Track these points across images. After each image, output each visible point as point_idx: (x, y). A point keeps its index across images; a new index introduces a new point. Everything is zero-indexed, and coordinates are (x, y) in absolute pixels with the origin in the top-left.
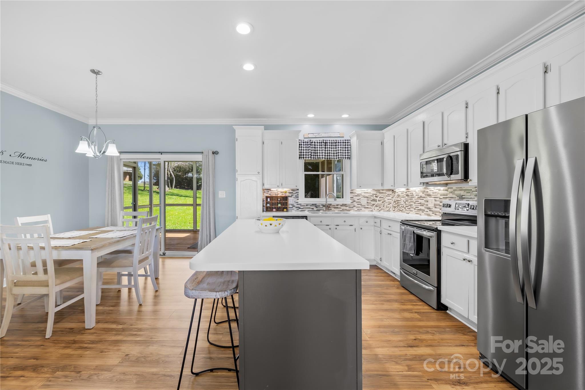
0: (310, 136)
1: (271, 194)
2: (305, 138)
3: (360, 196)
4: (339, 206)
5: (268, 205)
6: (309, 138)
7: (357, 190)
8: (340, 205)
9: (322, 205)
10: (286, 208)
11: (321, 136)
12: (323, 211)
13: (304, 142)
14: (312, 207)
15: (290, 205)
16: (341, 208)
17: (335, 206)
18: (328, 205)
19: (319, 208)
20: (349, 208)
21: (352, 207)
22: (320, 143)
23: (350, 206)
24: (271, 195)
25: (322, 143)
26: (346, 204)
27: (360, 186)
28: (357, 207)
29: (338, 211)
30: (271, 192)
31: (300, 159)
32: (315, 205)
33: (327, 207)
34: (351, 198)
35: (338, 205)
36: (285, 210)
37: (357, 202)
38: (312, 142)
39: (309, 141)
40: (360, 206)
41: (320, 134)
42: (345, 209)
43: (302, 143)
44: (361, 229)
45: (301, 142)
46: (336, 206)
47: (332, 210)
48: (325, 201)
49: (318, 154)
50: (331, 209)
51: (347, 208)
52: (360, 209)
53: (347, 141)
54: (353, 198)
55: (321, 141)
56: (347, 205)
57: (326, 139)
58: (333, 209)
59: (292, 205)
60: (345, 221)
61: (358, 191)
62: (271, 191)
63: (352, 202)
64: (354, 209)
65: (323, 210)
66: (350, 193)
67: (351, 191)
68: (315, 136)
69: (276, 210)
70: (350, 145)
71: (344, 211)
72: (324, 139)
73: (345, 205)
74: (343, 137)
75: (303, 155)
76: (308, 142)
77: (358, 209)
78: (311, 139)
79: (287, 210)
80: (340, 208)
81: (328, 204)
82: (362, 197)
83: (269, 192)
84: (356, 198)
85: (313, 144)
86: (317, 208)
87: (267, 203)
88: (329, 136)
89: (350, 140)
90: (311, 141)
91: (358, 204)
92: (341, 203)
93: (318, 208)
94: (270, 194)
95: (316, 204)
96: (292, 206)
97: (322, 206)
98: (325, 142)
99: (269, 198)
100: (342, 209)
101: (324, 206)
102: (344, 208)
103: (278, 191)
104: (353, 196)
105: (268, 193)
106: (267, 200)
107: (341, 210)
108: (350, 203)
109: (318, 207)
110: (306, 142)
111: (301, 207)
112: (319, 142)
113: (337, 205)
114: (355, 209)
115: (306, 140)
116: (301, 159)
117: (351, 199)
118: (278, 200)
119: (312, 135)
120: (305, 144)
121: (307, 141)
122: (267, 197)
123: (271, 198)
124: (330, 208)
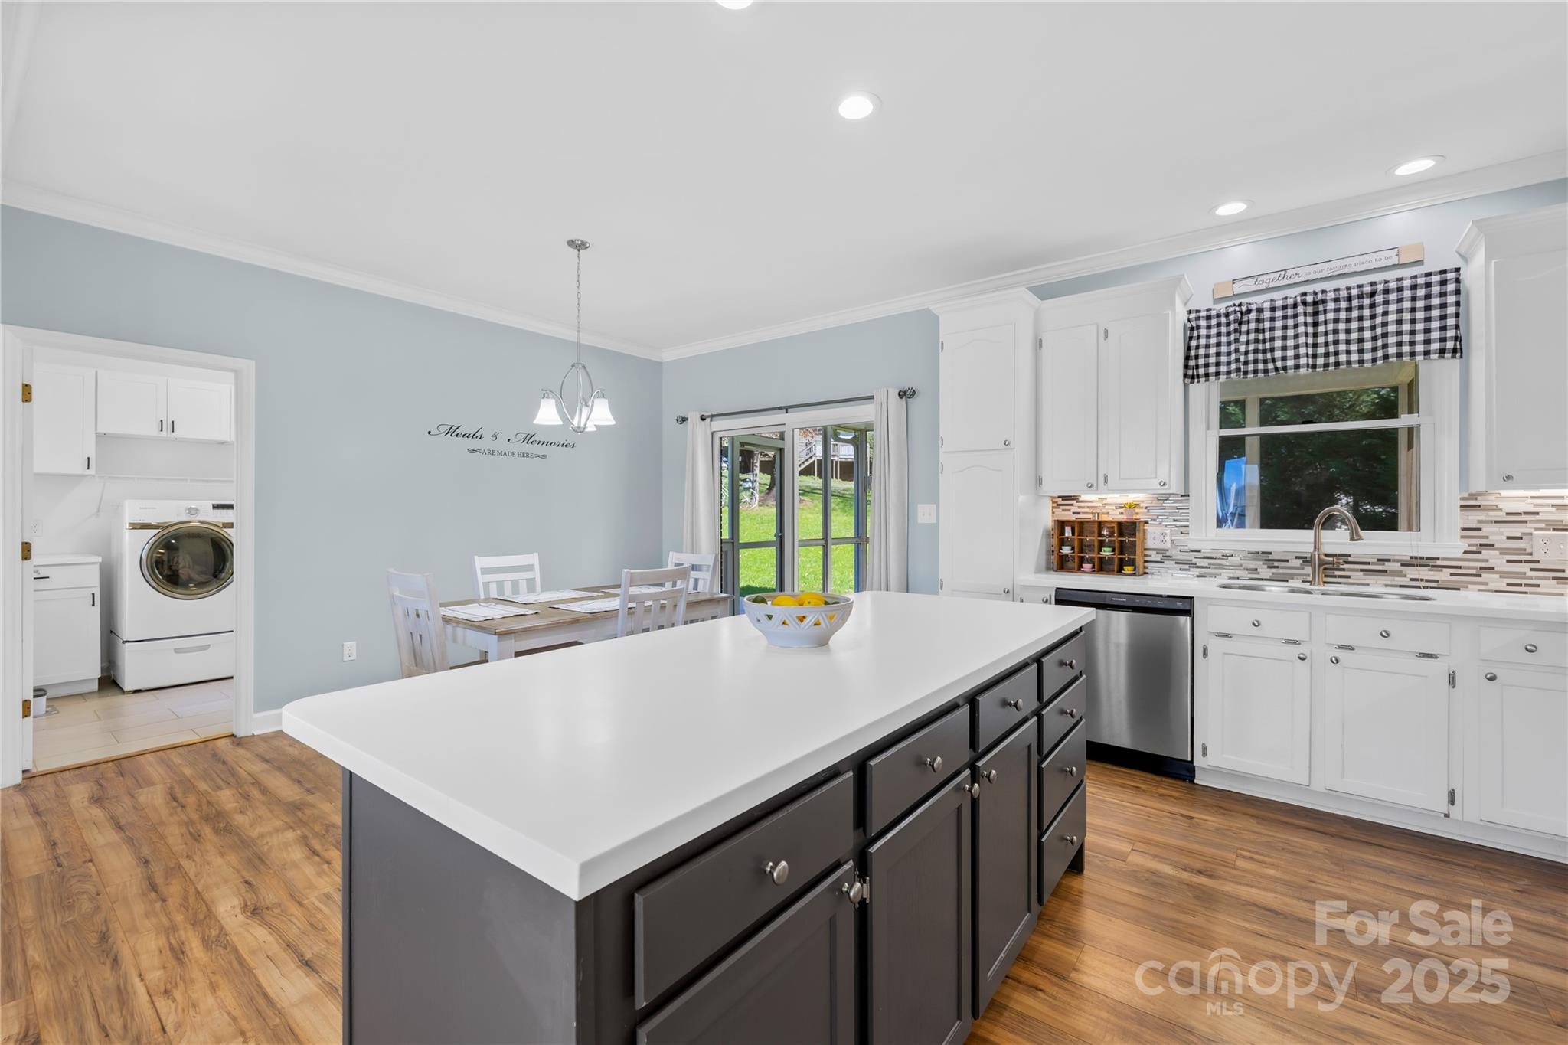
0: (1238, 288)
1: (1079, 513)
2: (1217, 301)
3: (1526, 522)
4: (1388, 566)
5: (1066, 550)
6: (1235, 296)
7: (1504, 493)
8: (1397, 561)
9: (1297, 558)
10: (1132, 563)
11: (1297, 280)
12: (1303, 582)
13: (1208, 318)
14: (1252, 565)
15: (1155, 552)
16: (1405, 576)
17: (1369, 563)
18: (1323, 557)
19: (1283, 568)
20: (1452, 574)
21: (1474, 572)
22: (1285, 307)
23: (1460, 567)
24: (1078, 516)
25: (1295, 306)
26: (1438, 559)
27: (1509, 477)
28: (1504, 575)
29: (1386, 586)
30: (1079, 507)
31: (1196, 380)
32: (1265, 557)
33: (1320, 566)
34: (1464, 529)
35: (1389, 560)
36: (1128, 569)
37: (1504, 551)
38: (1249, 311)
39: (1231, 309)
40: (1525, 568)
41: (1289, 273)
42: (1427, 581)
43: (1203, 323)
44: (1493, 678)
45: (1198, 318)
46: (1374, 564)
47: (1350, 580)
48: (1310, 543)
49: (1278, 354)
50: (1349, 577)
51: (1444, 575)
52: (1526, 585)
53: (1436, 278)
54: (1480, 530)
55: (1290, 302)
56: (1439, 563)
57: (1318, 287)
58: (1357, 577)
59: (1158, 551)
60: (1385, 635)
61: (1514, 498)
62: (1077, 502)
63: (1474, 549)
64: (1487, 584)
65: (1302, 578)
66: (1459, 509)
67: (1463, 499)
68: (1263, 286)
69: (1093, 567)
70: (1458, 292)
71: (1419, 587)
72: (1309, 289)
73: (1431, 563)
74: (1420, 263)
75: (1207, 365)
76: (1227, 315)
77: (1508, 585)
78: (1244, 301)
79: (1135, 570)
80: (1400, 574)
81: (1326, 555)
82: (1536, 529)
83: (1072, 505)
84: (1497, 534)
85: (1253, 316)
86: (1274, 570)
87: (1062, 542)
88: (1334, 274)
89: (1457, 270)
90: (1244, 309)
91: (1508, 561)
92: (1406, 553)
93: (1280, 571)
94: (1074, 513)
95: (1270, 553)
96: (1161, 556)
97: (1300, 561)
98: (1310, 299)
99: (1068, 526)
100: (1412, 580)
101: (1305, 560)
102: (1425, 573)
103: (1105, 502)
104: (1480, 522)
105: (1069, 510)
106: (1062, 532)
107: (1405, 581)
108: (1459, 554)
109: (1276, 564)
110: (1218, 316)
111: (1200, 563)
112: (1279, 304)
113: (1379, 560)
114: (1494, 580)
115: (1222, 307)
116: (1198, 382)
117: (1462, 537)
118: (1100, 535)
119: (1252, 281)
120: (1214, 322)
121: (1223, 311)
122: (1061, 525)
123: (1080, 526)
124: (1344, 570)
